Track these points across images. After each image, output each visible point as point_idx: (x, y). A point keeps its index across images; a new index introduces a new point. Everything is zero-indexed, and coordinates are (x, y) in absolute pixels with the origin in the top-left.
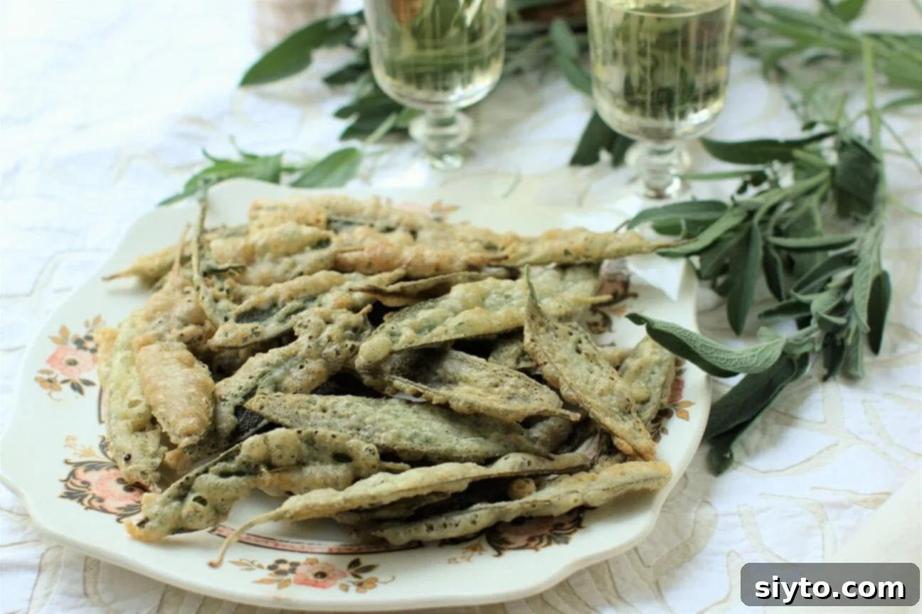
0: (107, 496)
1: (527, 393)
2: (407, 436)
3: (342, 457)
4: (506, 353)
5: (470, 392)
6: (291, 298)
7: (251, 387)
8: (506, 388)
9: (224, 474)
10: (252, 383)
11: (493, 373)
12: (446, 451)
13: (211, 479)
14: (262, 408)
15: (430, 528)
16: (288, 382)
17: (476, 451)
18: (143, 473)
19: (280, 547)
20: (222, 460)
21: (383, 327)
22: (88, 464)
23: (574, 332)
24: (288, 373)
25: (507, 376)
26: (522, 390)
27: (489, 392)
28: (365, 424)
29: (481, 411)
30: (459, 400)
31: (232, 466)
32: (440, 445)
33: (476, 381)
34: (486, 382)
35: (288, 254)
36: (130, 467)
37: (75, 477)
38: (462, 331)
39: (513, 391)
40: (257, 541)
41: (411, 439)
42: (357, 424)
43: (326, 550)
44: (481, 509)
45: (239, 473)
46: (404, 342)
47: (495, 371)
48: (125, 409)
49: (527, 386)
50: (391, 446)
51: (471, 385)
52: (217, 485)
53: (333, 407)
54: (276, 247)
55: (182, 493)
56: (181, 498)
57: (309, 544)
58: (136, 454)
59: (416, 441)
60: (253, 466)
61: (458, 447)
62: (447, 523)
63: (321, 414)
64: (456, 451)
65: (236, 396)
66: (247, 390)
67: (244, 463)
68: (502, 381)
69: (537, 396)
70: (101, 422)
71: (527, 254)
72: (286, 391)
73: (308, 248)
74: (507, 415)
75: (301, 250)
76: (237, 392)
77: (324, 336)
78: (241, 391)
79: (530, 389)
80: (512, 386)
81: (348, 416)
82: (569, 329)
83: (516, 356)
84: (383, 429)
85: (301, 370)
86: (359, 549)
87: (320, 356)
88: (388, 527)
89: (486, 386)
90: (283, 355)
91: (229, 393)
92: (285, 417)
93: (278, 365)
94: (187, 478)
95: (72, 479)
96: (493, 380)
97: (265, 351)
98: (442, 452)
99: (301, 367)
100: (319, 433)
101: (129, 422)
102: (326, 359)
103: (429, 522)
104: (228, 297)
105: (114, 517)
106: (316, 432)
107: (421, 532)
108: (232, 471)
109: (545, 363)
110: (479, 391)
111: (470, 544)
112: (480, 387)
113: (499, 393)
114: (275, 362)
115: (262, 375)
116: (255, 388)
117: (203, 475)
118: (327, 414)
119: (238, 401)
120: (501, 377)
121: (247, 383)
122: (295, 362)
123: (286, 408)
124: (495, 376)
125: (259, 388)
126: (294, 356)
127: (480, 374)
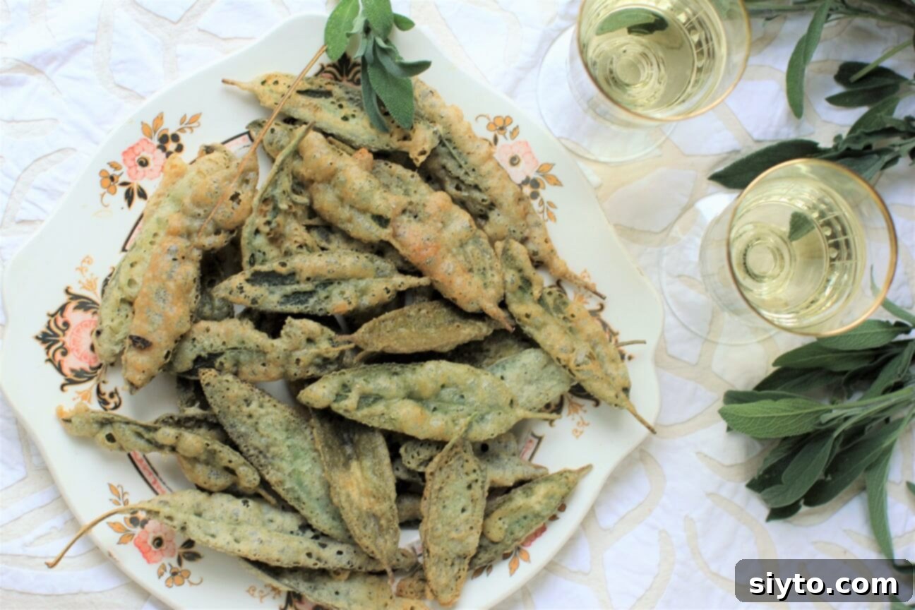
0: (73, 350)
1: (384, 526)
3: (230, 470)
6: (310, 279)
7: (219, 350)
8: (377, 507)
9: (138, 434)
10: (222, 349)
13: (127, 431)
14: (208, 384)
16: (246, 369)
19: (155, 487)
20: (141, 426)
21: (344, 373)
22: (83, 300)
23: (478, 472)
24: (251, 362)
26: (383, 522)
28: (268, 451)
35: (352, 207)
37: (62, 315)
39: (378, 514)
40: (145, 468)
41: (288, 491)
42: (262, 449)
45: (148, 441)
46: (343, 407)
47: (380, 487)
48: (125, 282)
49: (389, 521)
52: (128, 440)
53: (259, 418)
55: (104, 422)
60: (159, 444)
63: (244, 419)
65: (204, 349)
66: (214, 350)
67: (154, 440)
70: (124, 250)
73: (369, 215)
75: (364, 211)
77: (297, 354)
78: (210, 349)
80: (382, 510)
82: (476, 467)
83: (421, 461)
84: (277, 467)
85: (262, 367)
93: (249, 350)
95: (58, 316)
99: (264, 365)
101: (120, 298)
105: (61, 380)
106: (220, 452)
108: (145, 437)
109: (426, 497)
110: (363, 487)
114: (248, 347)
115: (235, 349)
116: (221, 354)
117: (123, 426)
118: (250, 421)
119: (204, 354)
120: (380, 495)
121: (218, 347)
122: (262, 358)
123: (223, 397)
124: (377, 490)
125: (224, 356)
126: (265, 353)
127: (372, 476)
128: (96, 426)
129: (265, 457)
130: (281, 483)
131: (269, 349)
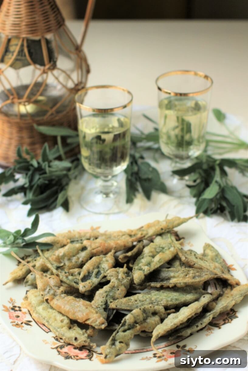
1: (199, 274)
2: (170, 300)
3: (155, 313)
4: (176, 265)
5: (178, 280)
6: (94, 269)
8: (191, 275)
9: (124, 331)
10: (105, 299)
11: (183, 272)
12: (184, 301)
13: (121, 334)
14: (116, 306)
15: (197, 326)
16: (117, 296)
17: (193, 298)
18: (85, 341)
20: (121, 326)
21: (135, 268)
22: (60, 346)
24: (115, 293)
25: (188, 271)
26: (197, 274)
27: (185, 278)
28: (153, 301)
29: (190, 284)
30: (180, 283)
31: (126, 327)
32: (181, 300)
33: (178, 276)
34: (182, 275)
35: (74, 256)
36: (79, 342)
37: (60, 352)
38: (161, 262)
39: (194, 275)
41: (171, 301)
42: (150, 302)
43: (164, 346)
44: (210, 315)
45: (129, 329)
46: (147, 271)
47: (183, 271)
48: (60, 324)
49: (198, 272)
50: (166, 305)
51: (177, 278)
52: (125, 335)
53: (138, 299)
54: (69, 254)
55: (113, 342)
56: (113, 344)
57: (157, 346)
58: (78, 336)
59: (174, 301)
60: (132, 325)
61: (187, 299)
62: (202, 323)
63: (136, 302)
64: (187, 300)
65: (102, 305)
66: (104, 302)
67: (129, 325)
68: (188, 273)
69: (204, 274)
70: (47, 332)
71: (147, 234)
72: (117, 299)
73: (80, 252)
74: (199, 283)
75: (78, 253)
76: (101, 304)
78: (103, 303)
79: (199, 272)
80: (192, 273)
81: (146, 300)
83: (180, 265)
84: (160, 300)
85: (119, 291)
86: (174, 342)
87: (122, 285)
88: (183, 331)
89: (183, 276)
90: (110, 287)
91: (99, 304)
92: (126, 307)
93: (110, 291)
94: (113, 337)
96: (184, 274)
97: (102, 288)
98: (183, 302)
99: (118, 290)
100: (146, 307)
101: (66, 327)
102: (124, 285)
103: (197, 324)
104: (69, 275)
107: (195, 329)
108: (127, 329)
109: (194, 264)
110: (181, 279)
111: (206, 329)
112: (180, 278)
113: (189, 277)
114: (109, 290)
115: (107, 296)
116: (107, 301)
117: (118, 334)
118: (138, 302)
119: (104, 306)
120: (187, 272)
121: (103, 300)
122: (115, 289)
123: (124, 304)
124: (184, 272)
125: (108, 300)
126: (114, 287)
127: (178, 273)
128: (113, 346)
129: (155, 303)
130: (167, 301)
131: (113, 284)
